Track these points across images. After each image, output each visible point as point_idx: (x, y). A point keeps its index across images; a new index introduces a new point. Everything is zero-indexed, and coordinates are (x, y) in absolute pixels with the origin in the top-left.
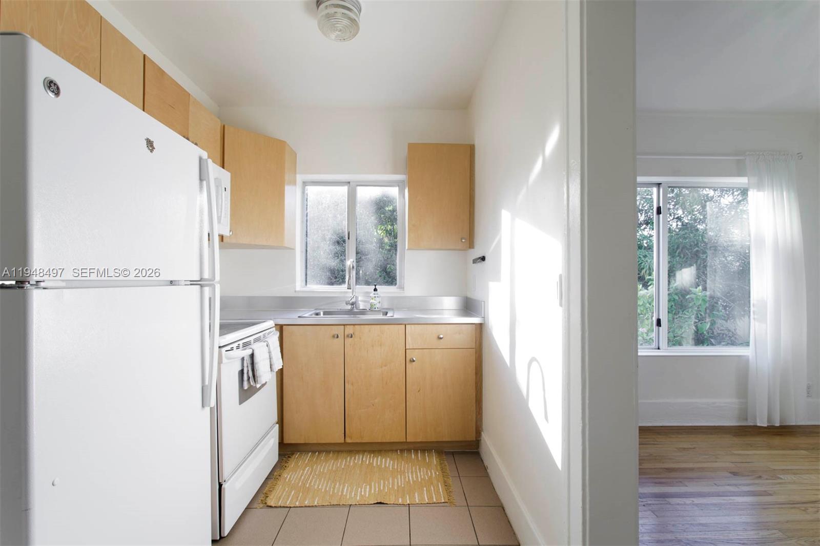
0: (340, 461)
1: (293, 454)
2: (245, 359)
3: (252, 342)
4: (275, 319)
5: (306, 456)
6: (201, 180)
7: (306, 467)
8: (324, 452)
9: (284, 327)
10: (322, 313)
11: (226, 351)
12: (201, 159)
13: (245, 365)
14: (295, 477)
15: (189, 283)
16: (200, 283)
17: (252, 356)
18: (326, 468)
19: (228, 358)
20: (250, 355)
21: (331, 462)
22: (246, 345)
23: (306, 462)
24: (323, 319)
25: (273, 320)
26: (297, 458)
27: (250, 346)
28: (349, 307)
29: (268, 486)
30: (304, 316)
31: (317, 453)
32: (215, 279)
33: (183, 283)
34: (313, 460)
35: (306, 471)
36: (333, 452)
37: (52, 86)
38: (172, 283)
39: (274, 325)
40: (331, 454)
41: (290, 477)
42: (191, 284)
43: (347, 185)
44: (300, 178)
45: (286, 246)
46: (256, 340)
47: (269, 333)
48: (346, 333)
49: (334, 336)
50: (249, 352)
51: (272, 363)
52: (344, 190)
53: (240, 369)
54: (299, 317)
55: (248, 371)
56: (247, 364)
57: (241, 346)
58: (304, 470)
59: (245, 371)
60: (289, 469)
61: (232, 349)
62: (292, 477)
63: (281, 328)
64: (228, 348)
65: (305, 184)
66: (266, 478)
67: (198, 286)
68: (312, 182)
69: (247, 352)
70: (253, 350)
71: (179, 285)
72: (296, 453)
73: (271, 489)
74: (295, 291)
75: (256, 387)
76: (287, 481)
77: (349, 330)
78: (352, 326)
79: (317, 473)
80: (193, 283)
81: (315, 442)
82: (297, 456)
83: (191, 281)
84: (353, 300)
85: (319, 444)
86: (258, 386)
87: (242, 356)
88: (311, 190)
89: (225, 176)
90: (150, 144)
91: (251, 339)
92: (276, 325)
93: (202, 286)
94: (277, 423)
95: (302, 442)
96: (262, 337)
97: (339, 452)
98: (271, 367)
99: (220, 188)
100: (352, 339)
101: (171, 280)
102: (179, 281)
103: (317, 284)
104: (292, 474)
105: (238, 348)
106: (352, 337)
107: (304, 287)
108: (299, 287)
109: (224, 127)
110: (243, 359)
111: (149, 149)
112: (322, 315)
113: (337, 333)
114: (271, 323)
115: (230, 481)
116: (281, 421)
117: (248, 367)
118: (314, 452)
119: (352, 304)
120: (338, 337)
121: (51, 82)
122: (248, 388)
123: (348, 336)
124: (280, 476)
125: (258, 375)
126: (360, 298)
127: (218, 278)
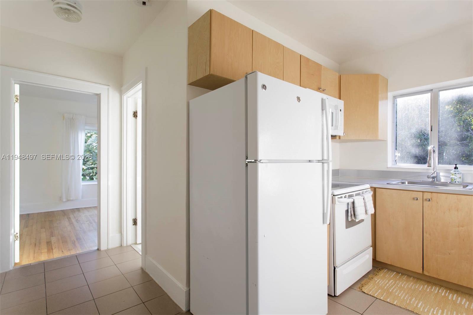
0: (418, 285)
1: (383, 269)
2: (349, 204)
3: (354, 195)
4: (370, 183)
5: (391, 273)
6: (322, 110)
7: (391, 280)
8: (406, 275)
9: (377, 189)
10: (407, 183)
11: (338, 198)
12: (322, 99)
13: (349, 207)
14: (382, 283)
15: (317, 161)
16: (322, 161)
17: (353, 203)
18: (406, 285)
19: (339, 202)
20: (352, 202)
21: (411, 283)
22: (350, 196)
23: (391, 277)
24: (407, 186)
25: (369, 185)
26: (385, 272)
27: (353, 197)
28: (431, 180)
29: (364, 281)
30: (391, 183)
31: (400, 274)
32: (329, 160)
33: (315, 161)
34: (396, 277)
35: (390, 282)
36: (413, 277)
37: (264, 87)
38: (310, 161)
39: (370, 187)
40: (412, 278)
41: (379, 282)
42: (318, 162)
43: (430, 92)
44: (390, 95)
45: (380, 139)
46: (357, 195)
47: (366, 192)
48: (425, 198)
49: (414, 199)
50: (352, 200)
51: (367, 209)
52: (428, 96)
53: (347, 209)
54: (387, 184)
55: (351, 211)
56: (351, 207)
57: (347, 196)
58: (389, 281)
59: (349, 211)
60: (379, 276)
61: (341, 197)
62: (380, 282)
63: (374, 190)
64: (339, 196)
65: (395, 97)
66: (363, 276)
67: (321, 163)
68: (401, 95)
69: (350, 200)
70: (354, 200)
71: (313, 162)
72: (384, 269)
73: (366, 283)
74: (387, 167)
75: (355, 221)
76: (377, 282)
77: (427, 196)
78: (431, 193)
79: (398, 286)
80: (319, 161)
81: (399, 266)
82: (385, 271)
83: (318, 160)
84: (435, 175)
85: (403, 269)
86: (357, 221)
87: (348, 202)
88: (400, 101)
89: (341, 103)
90: (299, 99)
91: (354, 193)
92: (371, 187)
93: (323, 163)
94: (371, 246)
95: (389, 263)
96: (361, 193)
97: (418, 279)
98: (366, 212)
99: (338, 110)
100: (429, 202)
101: (310, 160)
102: (313, 160)
103: (404, 163)
104: (380, 280)
105: (345, 197)
106: (429, 200)
107: (395, 165)
108: (390, 165)
109: (340, 76)
110: (348, 204)
111: (298, 101)
112: (407, 184)
113: (416, 196)
114: (368, 186)
115: (340, 268)
116: (374, 245)
117: (351, 208)
118: (398, 273)
119: (433, 178)
120: (417, 199)
121: (264, 85)
122: (351, 221)
123: (426, 200)
124: (372, 278)
125: (357, 214)
126: (441, 174)
127: (331, 159)
